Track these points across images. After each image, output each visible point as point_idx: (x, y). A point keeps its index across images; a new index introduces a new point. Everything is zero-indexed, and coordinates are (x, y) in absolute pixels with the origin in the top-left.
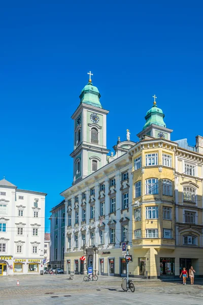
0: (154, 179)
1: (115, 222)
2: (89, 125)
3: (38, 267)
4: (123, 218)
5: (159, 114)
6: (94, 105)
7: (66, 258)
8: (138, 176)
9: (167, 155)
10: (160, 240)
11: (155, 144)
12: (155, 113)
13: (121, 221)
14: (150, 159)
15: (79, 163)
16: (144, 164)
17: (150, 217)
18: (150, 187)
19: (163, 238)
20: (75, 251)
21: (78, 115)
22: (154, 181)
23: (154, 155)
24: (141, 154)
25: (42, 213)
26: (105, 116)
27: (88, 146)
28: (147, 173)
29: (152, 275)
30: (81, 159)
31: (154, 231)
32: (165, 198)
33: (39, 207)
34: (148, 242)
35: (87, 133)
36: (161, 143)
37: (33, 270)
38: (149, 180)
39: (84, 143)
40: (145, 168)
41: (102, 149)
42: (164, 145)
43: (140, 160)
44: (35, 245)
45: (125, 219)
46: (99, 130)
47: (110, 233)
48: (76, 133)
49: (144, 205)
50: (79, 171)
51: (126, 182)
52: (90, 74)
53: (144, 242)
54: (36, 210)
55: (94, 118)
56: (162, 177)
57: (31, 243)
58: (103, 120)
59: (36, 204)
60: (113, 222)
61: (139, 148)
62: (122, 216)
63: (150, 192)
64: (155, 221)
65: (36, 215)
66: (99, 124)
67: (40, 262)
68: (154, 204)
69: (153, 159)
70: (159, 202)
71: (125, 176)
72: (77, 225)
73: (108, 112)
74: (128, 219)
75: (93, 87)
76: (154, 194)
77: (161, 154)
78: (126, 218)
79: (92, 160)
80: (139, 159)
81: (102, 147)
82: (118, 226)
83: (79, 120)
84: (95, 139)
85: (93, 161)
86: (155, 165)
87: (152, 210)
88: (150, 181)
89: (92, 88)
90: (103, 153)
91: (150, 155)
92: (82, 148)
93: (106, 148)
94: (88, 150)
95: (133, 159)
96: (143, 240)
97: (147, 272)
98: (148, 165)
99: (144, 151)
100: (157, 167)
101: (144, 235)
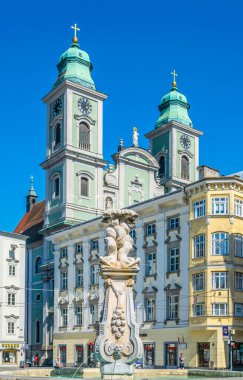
0: (223, 233)
1: (155, 290)
2: (76, 117)
3: (15, 355)
4: (169, 285)
5: (183, 104)
6: (84, 84)
7: (57, 343)
8: (199, 227)
9: (240, 200)
10: (231, 319)
11: (225, 184)
12: (176, 102)
13: (167, 289)
14: (218, 205)
15: (57, 180)
16: (209, 211)
17: (217, 286)
18: (217, 244)
19: (234, 316)
20: (77, 331)
21: (57, 97)
22: (223, 236)
23: (223, 199)
24: (205, 197)
25: (21, 269)
26: (100, 103)
27: (74, 153)
28: (214, 225)
29: (218, 366)
30: (61, 175)
31: (222, 306)
32: (237, 260)
33: (17, 258)
34: (215, 322)
35: (74, 130)
36: (233, 184)
37: (9, 361)
38: (217, 234)
39: (68, 148)
40: (212, 217)
41: (96, 159)
42: (237, 186)
43: (202, 205)
44: (12, 320)
45: (173, 287)
46: (91, 126)
47: (145, 306)
48: (51, 127)
49: (209, 270)
50: (57, 194)
51: (176, 232)
52: (75, 28)
53: (210, 322)
54: (13, 263)
55: (84, 106)
56: (234, 231)
57: (7, 317)
58: (97, 110)
59: (12, 254)
60: (152, 290)
61: (202, 187)
62: (169, 281)
63: (217, 252)
64: (224, 293)
65: (12, 271)
66: (92, 115)
67: (19, 348)
68: (223, 268)
69: (223, 205)
70: (231, 266)
71: (174, 223)
72: (79, 290)
73: (105, 97)
74: (179, 287)
75: (81, 51)
76: (223, 255)
77: (232, 198)
78: (176, 285)
79: (80, 177)
80: (201, 203)
81: (95, 156)
82: (161, 296)
83: (58, 107)
84: (84, 141)
85: (83, 178)
86: (225, 213)
87: (220, 277)
88: (217, 237)
89: (80, 54)
90: (97, 166)
91: (217, 200)
92: (66, 157)
93: (101, 157)
94: (74, 159)
95: (191, 202)
96: (208, 319)
97: (212, 363)
98: (215, 214)
99: (209, 193)
100: (228, 216)
101: (209, 313)
